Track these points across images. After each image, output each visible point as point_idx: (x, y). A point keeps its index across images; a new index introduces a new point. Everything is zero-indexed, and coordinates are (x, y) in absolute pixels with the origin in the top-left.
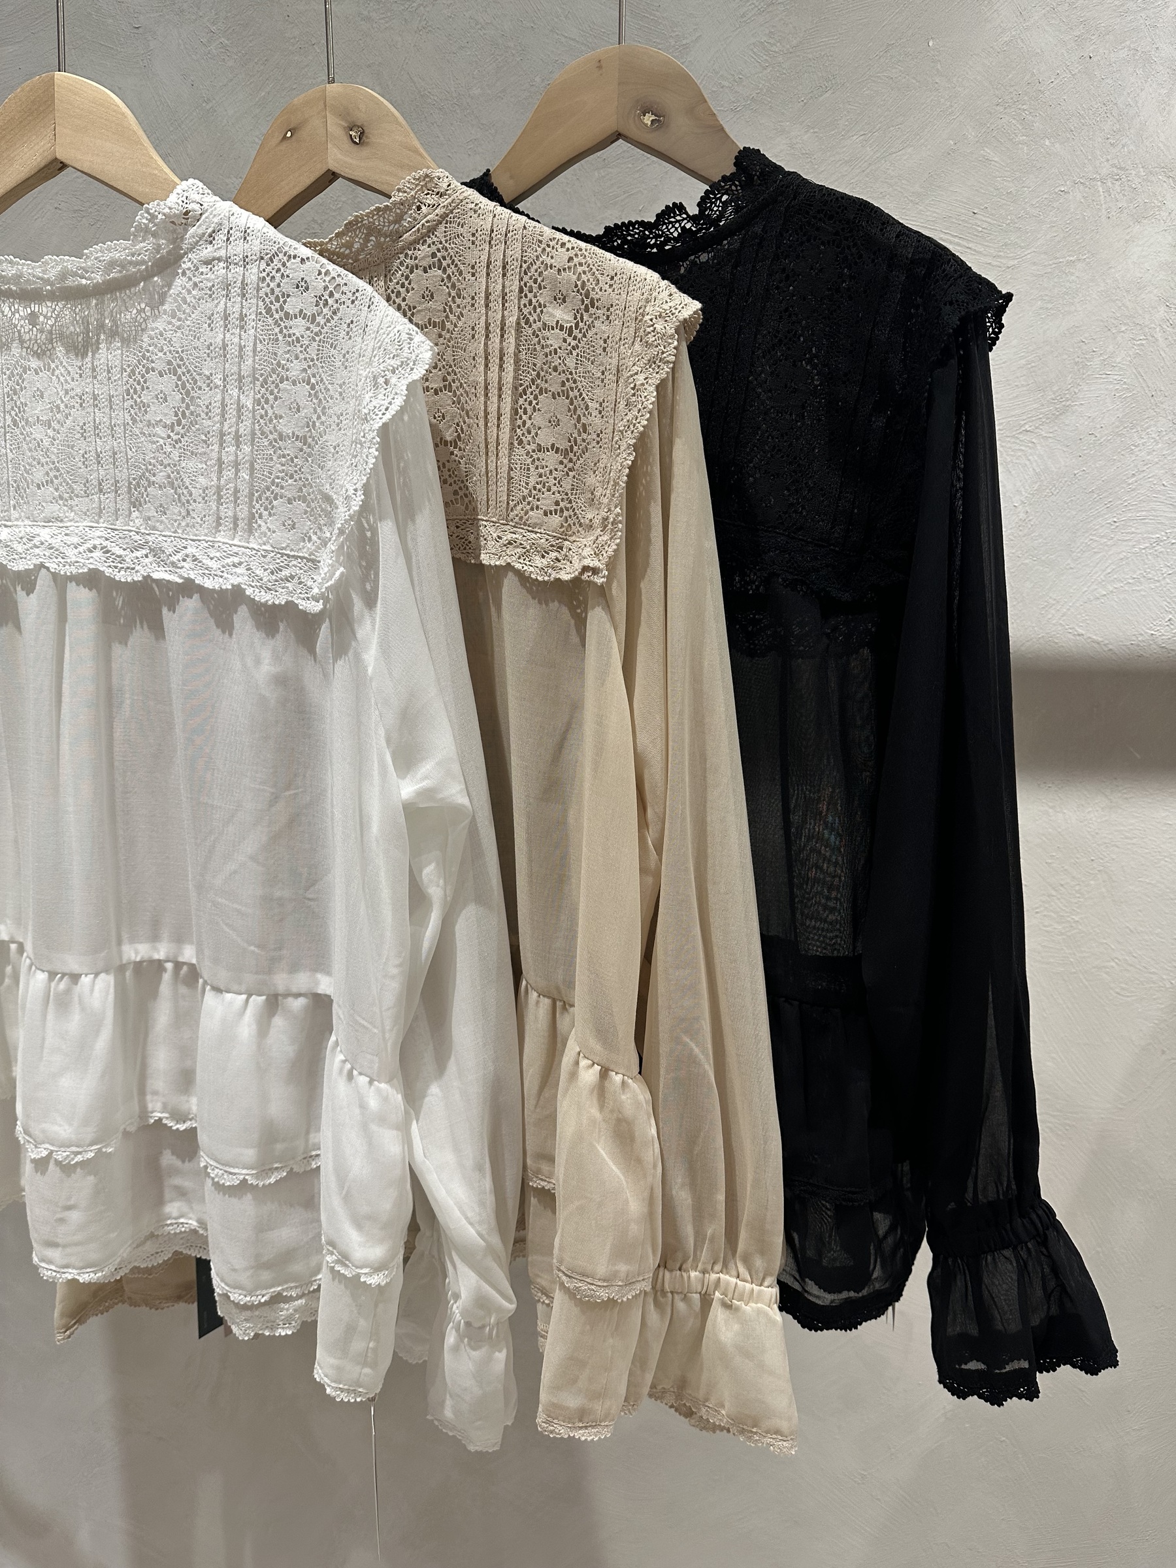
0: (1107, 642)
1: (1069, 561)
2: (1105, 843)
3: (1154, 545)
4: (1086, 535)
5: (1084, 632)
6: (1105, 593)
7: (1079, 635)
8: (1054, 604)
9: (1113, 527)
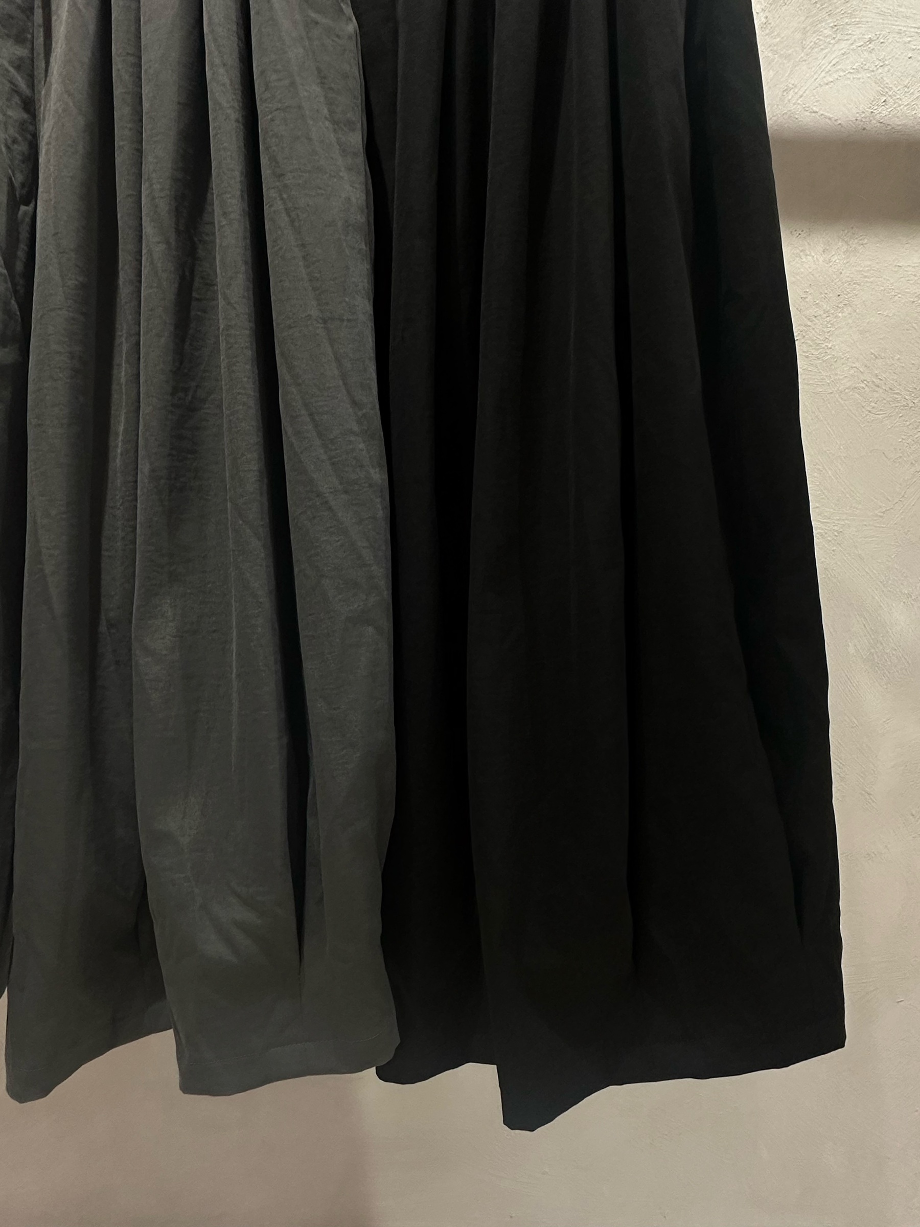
0: (836, 118)
1: (802, 55)
2: (848, 281)
3: (868, 43)
4: (814, 35)
5: (818, 111)
6: (832, 80)
7: (814, 112)
8: (793, 88)
9: (834, 30)
